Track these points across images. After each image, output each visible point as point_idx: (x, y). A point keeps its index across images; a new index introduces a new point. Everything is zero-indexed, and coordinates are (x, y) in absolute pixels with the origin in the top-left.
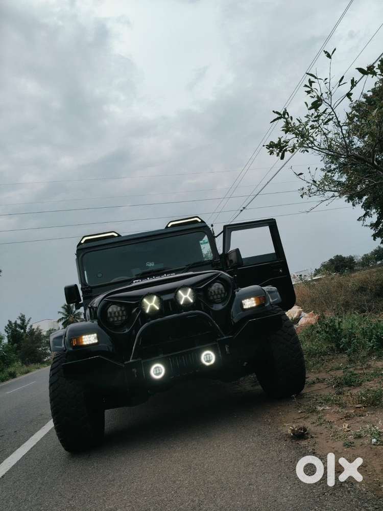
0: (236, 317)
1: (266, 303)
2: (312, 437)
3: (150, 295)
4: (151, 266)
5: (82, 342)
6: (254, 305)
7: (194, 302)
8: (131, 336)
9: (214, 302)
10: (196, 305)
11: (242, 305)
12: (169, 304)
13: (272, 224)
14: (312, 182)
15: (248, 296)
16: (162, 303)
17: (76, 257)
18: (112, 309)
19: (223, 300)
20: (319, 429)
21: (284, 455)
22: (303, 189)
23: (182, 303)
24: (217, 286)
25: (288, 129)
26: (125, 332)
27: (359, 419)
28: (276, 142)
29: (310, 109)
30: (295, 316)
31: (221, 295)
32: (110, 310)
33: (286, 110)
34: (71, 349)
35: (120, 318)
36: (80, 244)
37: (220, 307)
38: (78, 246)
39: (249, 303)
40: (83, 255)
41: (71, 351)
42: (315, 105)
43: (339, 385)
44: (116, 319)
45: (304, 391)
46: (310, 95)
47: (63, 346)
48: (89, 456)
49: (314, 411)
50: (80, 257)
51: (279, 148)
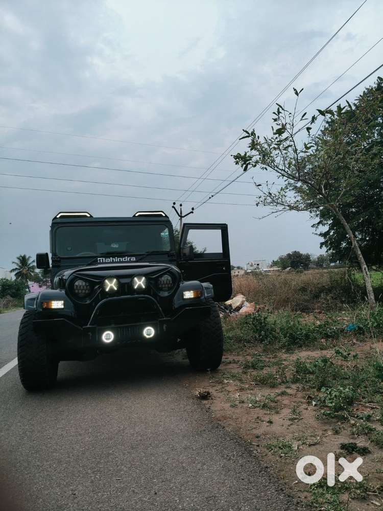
0: (177, 303)
1: (201, 296)
2: (212, 399)
3: (110, 277)
4: (115, 248)
5: (51, 306)
6: (192, 296)
7: (145, 289)
8: (91, 307)
9: (161, 289)
10: (147, 290)
11: (183, 295)
12: (125, 287)
13: (224, 228)
14: (268, 194)
15: (189, 289)
16: (120, 285)
17: (50, 228)
18: (78, 283)
19: (169, 289)
20: (220, 394)
21: (189, 407)
22: (260, 197)
23: (136, 287)
24: (166, 278)
25: (253, 146)
26: (86, 303)
27: (249, 392)
28: (243, 154)
29: (275, 134)
30: (238, 304)
31: (168, 285)
32: (77, 283)
33: (254, 131)
34: (41, 310)
35: (84, 291)
36: (55, 218)
37: (166, 294)
38: (53, 220)
39: (189, 295)
40: (58, 228)
41: (41, 312)
42: (280, 132)
43: (247, 367)
44: (80, 292)
45: (220, 368)
46: (276, 122)
47: (35, 306)
49: (221, 382)
50: (54, 229)
51: (243, 160)
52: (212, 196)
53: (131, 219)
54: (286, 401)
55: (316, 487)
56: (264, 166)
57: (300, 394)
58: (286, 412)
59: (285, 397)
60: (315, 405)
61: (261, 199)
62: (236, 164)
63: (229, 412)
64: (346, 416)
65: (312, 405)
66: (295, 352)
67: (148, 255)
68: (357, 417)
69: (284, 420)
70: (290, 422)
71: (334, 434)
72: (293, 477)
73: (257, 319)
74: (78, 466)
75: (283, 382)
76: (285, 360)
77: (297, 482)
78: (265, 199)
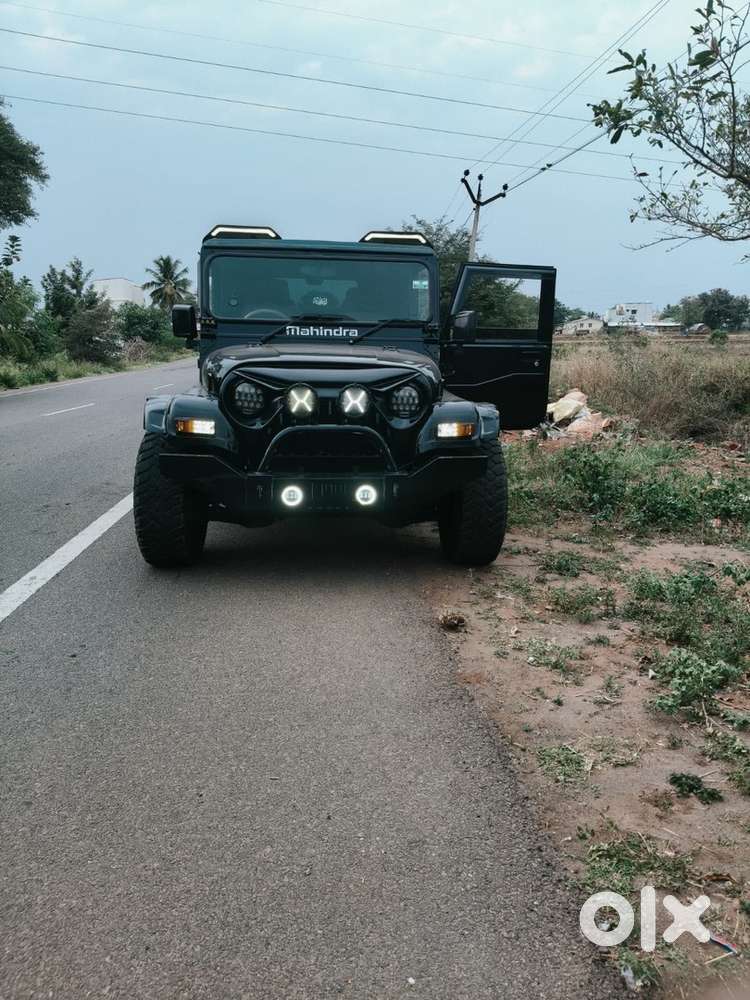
0: (424, 444)
1: (473, 435)
2: (466, 632)
3: (301, 385)
4: (322, 306)
5: (192, 428)
6: (455, 434)
7: (366, 413)
8: (264, 436)
9: (397, 414)
10: (369, 417)
11: (436, 430)
12: (327, 408)
13: (548, 277)
14: (658, 195)
15: (449, 418)
16: (319, 402)
17: (198, 257)
18: (243, 388)
19: (412, 415)
20: (482, 624)
21: (420, 644)
22: (642, 200)
23: (347, 410)
24: (408, 393)
25: (637, 90)
26: (254, 427)
27: (537, 625)
29: (692, 63)
31: (411, 405)
32: (240, 389)
33: (644, 54)
34: (174, 434)
35: (252, 405)
36: (209, 237)
37: (404, 424)
38: (204, 240)
39: (448, 430)
40: (213, 258)
41: (174, 437)
42: (704, 60)
43: (547, 568)
44: (246, 404)
45: (496, 562)
46: (698, 36)
47: (163, 427)
48: (179, 576)
49: (489, 596)
50: (206, 260)
51: (613, 118)
52: (549, 166)
53: (356, 248)
54: (601, 657)
55: (599, 856)
56: (658, 137)
57: (632, 647)
58: (594, 683)
59: (601, 650)
60: (653, 678)
61: (644, 204)
62: (597, 125)
63: (491, 665)
64: (701, 714)
65: (647, 675)
66: (653, 541)
67: (384, 326)
68: (725, 717)
69: (585, 701)
70: (594, 708)
71: (669, 748)
72: (566, 827)
73: (590, 465)
74: (212, 740)
75: (607, 614)
76: (627, 560)
77: (570, 838)
78: (652, 205)
